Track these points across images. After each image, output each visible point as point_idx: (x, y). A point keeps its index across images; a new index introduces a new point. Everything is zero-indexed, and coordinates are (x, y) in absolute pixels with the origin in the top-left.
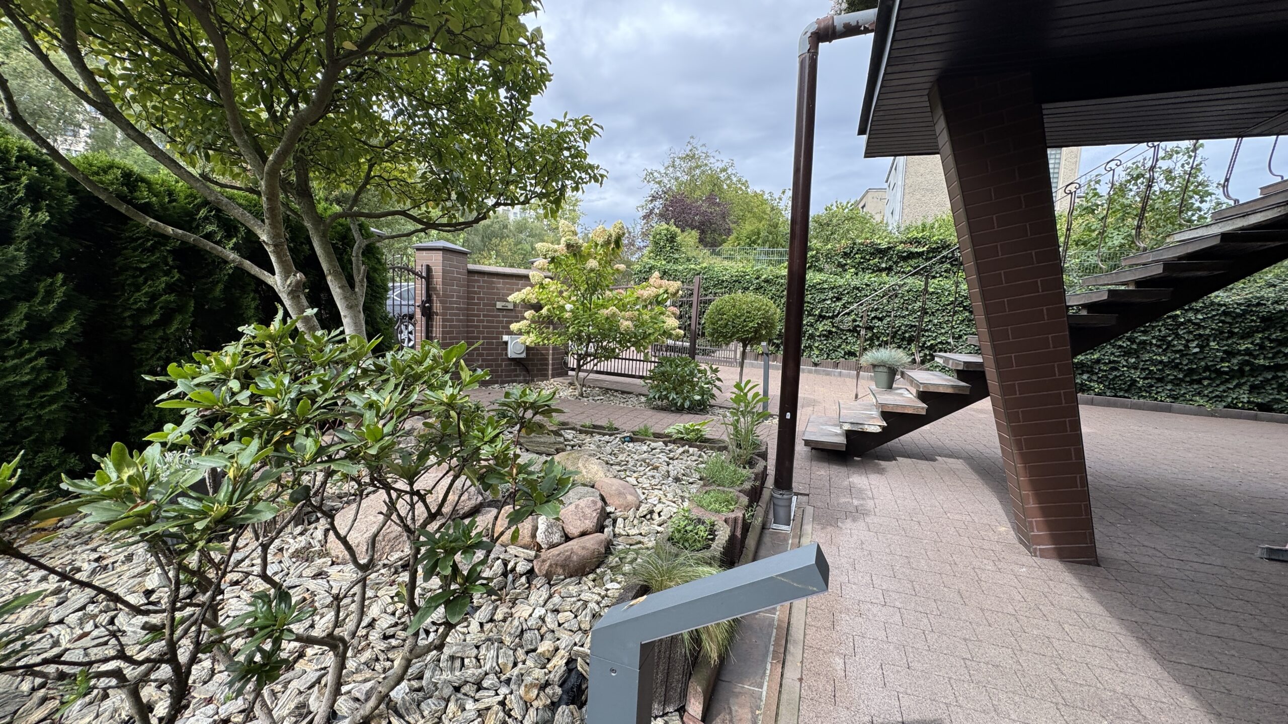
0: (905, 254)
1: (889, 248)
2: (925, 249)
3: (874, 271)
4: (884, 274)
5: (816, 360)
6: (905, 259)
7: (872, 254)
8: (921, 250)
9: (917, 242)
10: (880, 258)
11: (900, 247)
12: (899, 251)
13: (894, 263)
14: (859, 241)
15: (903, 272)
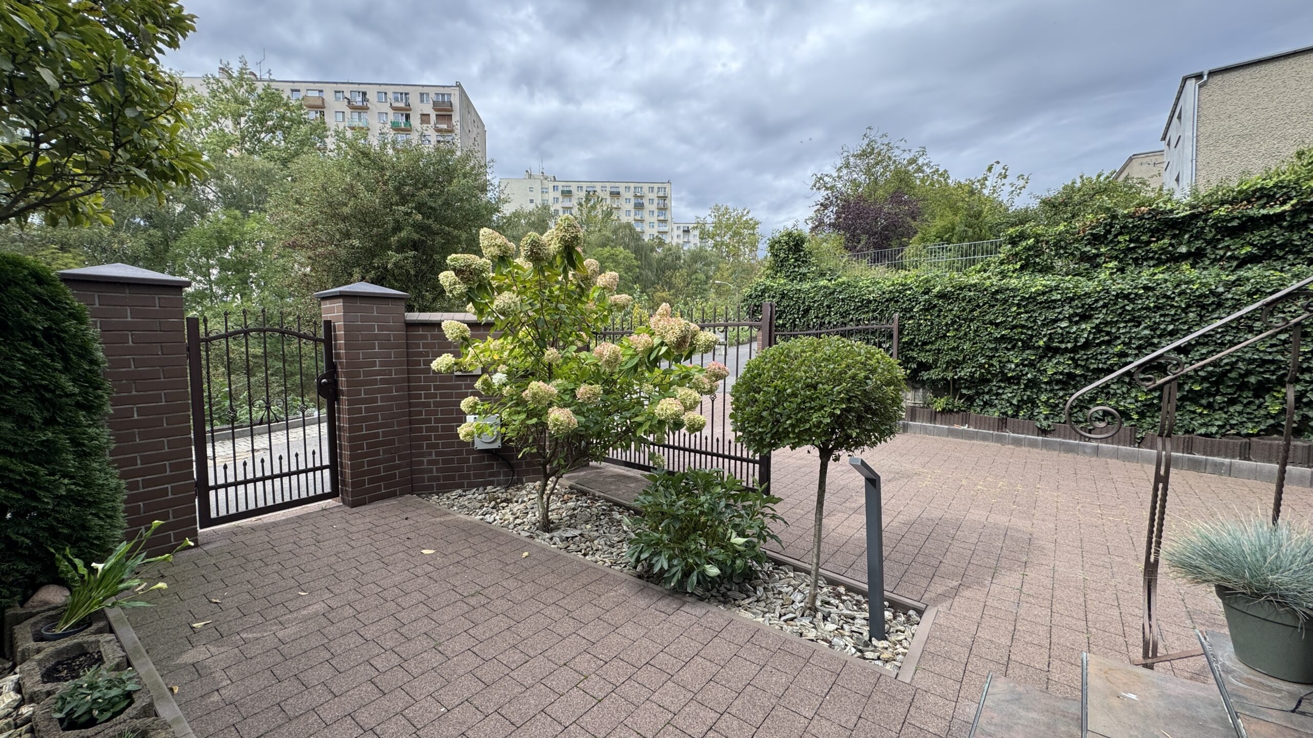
0: (1235, 223)
1: (1193, 217)
2: (1287, 207)
3: (1160, 262)
4: (1185, 266)
5: (1045, 423)
6: (1233, 233)
7: (1153, 232)
8: (1278, 209)
9: (1264, 195)
10: (1174, 237)
11: (1222, 211)
12: (1218, 219)
13: (1208, 242)
14: (1121, 211)
15: (1232, 258)
